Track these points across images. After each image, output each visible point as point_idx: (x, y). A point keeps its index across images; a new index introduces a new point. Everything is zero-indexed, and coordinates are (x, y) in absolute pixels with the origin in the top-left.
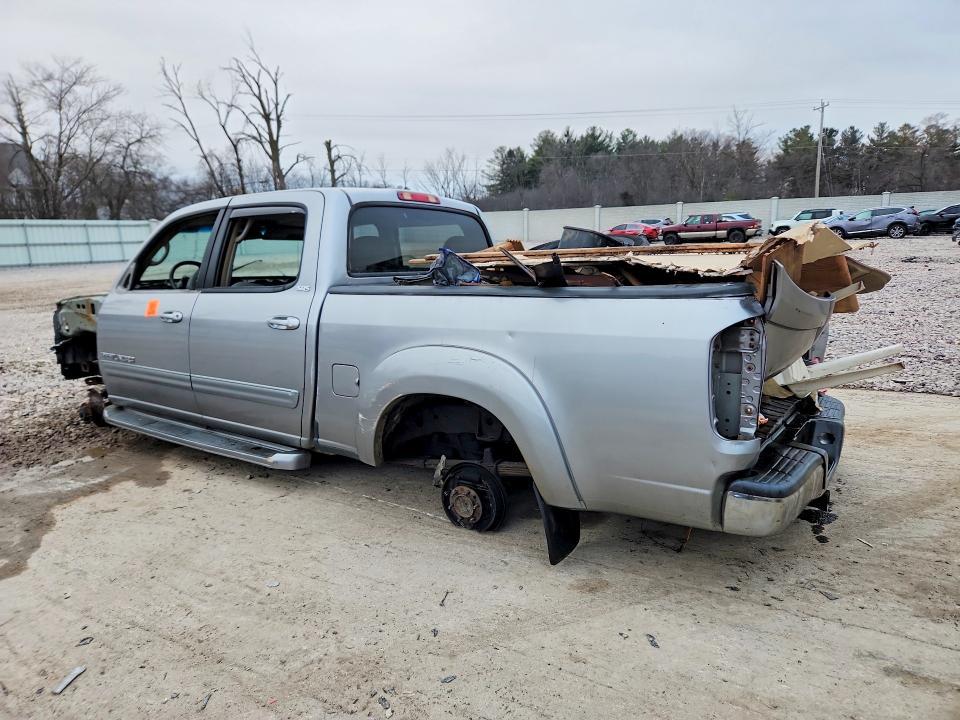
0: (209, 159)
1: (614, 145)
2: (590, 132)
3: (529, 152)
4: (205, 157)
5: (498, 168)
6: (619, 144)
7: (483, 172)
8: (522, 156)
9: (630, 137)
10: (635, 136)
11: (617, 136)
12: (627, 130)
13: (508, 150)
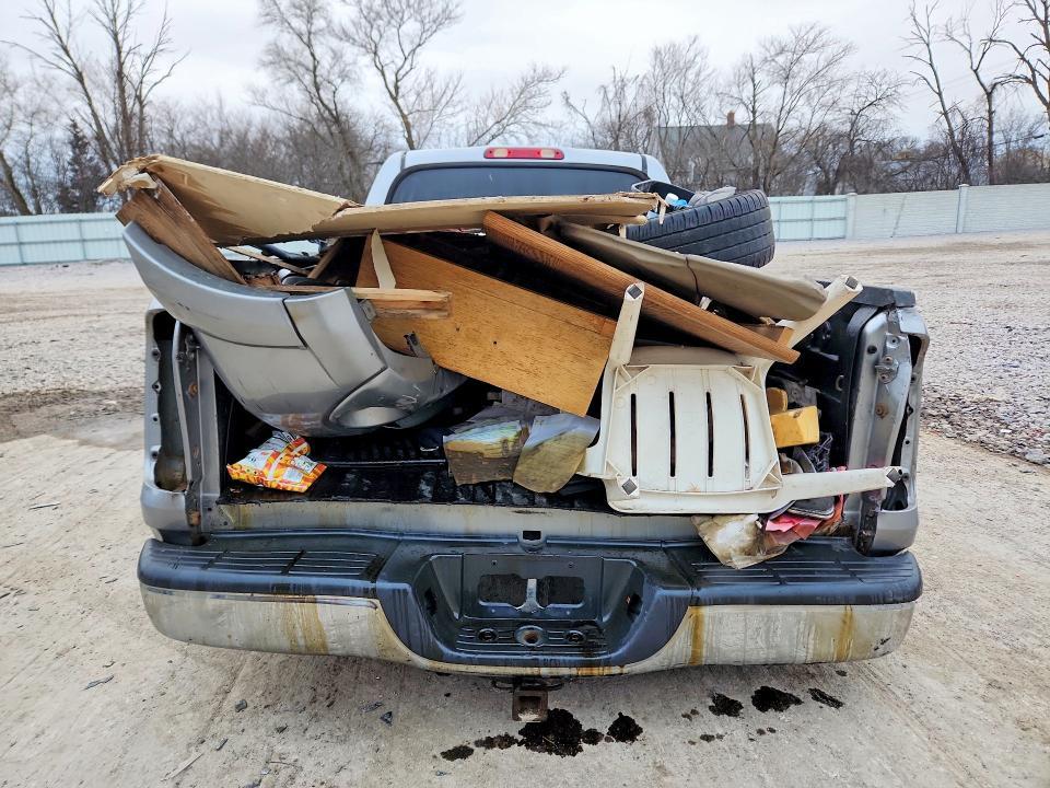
0: (950, 115)
4: (945, 114)
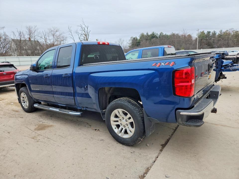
1: (158, 36)
2: (152, 33)
3: (138, 38)
5: (131, 42)
6: (159, 36)
7: (128, 43)
8: (137, 39)
9: (162, 34)
10: (163, 34)
11: (159, 34)
12: (161, 32)
13: (133, 37)
